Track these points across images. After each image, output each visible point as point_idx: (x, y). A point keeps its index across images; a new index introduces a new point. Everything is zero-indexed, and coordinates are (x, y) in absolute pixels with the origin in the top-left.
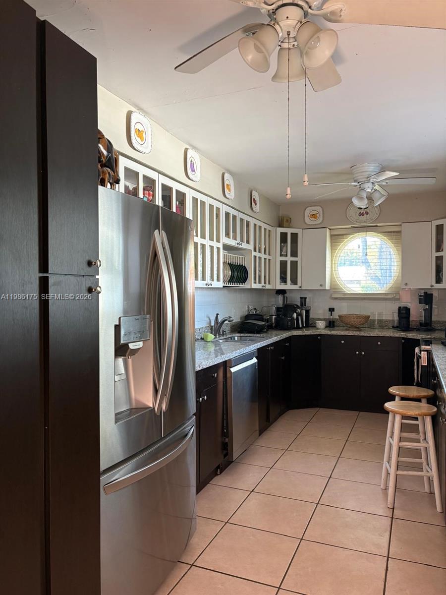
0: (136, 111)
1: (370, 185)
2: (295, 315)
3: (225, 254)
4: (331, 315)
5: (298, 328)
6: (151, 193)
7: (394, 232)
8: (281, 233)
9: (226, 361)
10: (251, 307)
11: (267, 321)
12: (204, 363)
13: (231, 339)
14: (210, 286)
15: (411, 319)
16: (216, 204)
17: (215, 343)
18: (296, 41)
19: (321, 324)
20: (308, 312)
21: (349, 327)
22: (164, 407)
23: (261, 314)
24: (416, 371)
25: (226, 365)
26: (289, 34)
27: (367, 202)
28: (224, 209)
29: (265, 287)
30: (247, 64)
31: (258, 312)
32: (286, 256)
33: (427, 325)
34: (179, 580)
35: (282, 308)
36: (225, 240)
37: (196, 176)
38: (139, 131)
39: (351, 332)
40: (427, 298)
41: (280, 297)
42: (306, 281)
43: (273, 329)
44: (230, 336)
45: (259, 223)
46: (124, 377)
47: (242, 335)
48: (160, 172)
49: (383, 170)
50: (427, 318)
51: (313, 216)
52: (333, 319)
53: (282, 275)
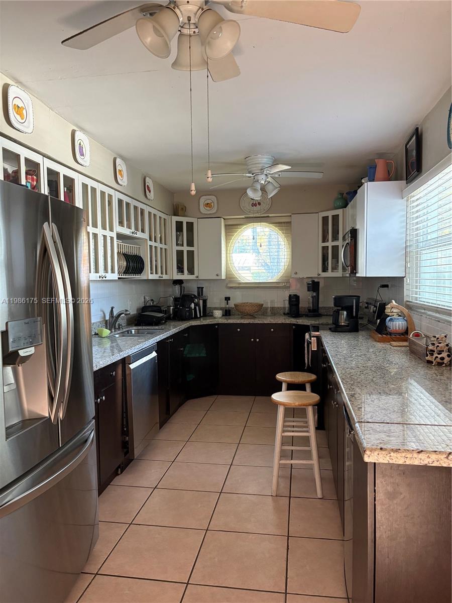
0: (14, 84)
1: (263, 177)
2: (193, 305)
3: (119, 243)
4: (227, 304)
5: (196, 318)
6: (35, 177)
7: (284, 223)
8: (176, 222)
9: (125, 358)
10: (147, 298)
11: (165, 312)
12: (101, 363)
13: (128, 333)
14: (104, 279)
15: (300, 305)
16: (108, 191)
17: (111, 338)
18: (197, 27)
19: (218, 313)
20: (205, 302)
21: (244, 315)
22: (61, 415)
23: (158, 305)
24: (306, 356)
25: (125, 362)
26: (189, 19)
27: (261, 194)
28: (116, 196)
29: (162, 277)
30: (146, 47)
31: (155, 303)
32: (182, 245)
33: (315, 312)
34: (83, 592)
35: (179, 298)
36: (118, 229)
37: (86, 160)
38: (18, 107)
39: (246, 320)
40: (314, 286)
41: (177, 287)
42: (202, 271)
43: (171, 319)
44: (127, 329)
45: (153, 211)
46: (14, 387)
47: (139, 328)
48: (44, 156)
49: (275, 163)
50: (315, 304)
51: (207, 205)
52: (229, 307)
53: (179, 265)
